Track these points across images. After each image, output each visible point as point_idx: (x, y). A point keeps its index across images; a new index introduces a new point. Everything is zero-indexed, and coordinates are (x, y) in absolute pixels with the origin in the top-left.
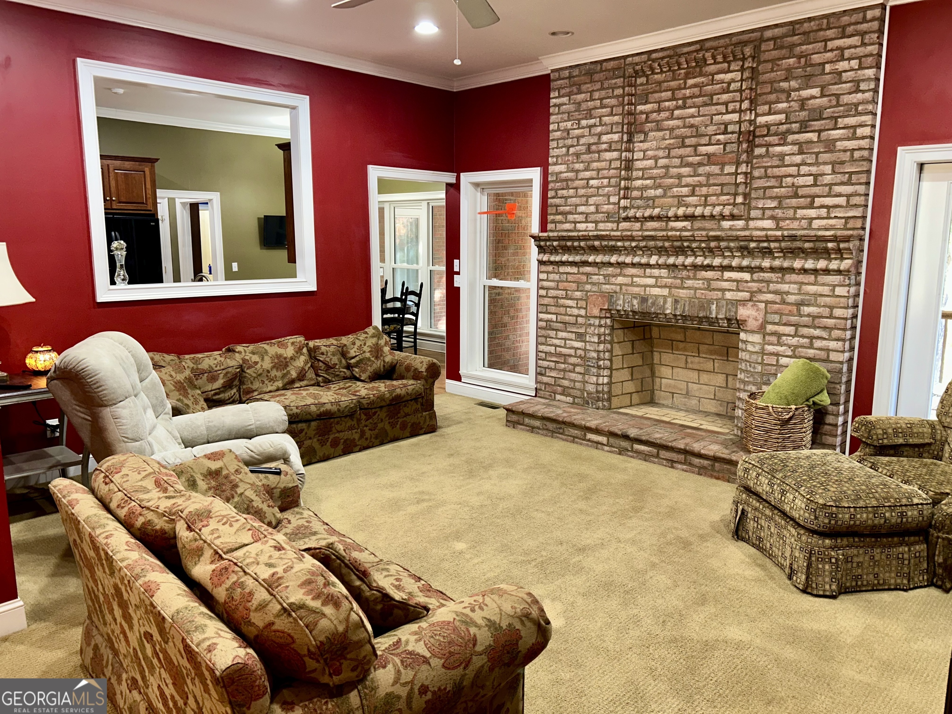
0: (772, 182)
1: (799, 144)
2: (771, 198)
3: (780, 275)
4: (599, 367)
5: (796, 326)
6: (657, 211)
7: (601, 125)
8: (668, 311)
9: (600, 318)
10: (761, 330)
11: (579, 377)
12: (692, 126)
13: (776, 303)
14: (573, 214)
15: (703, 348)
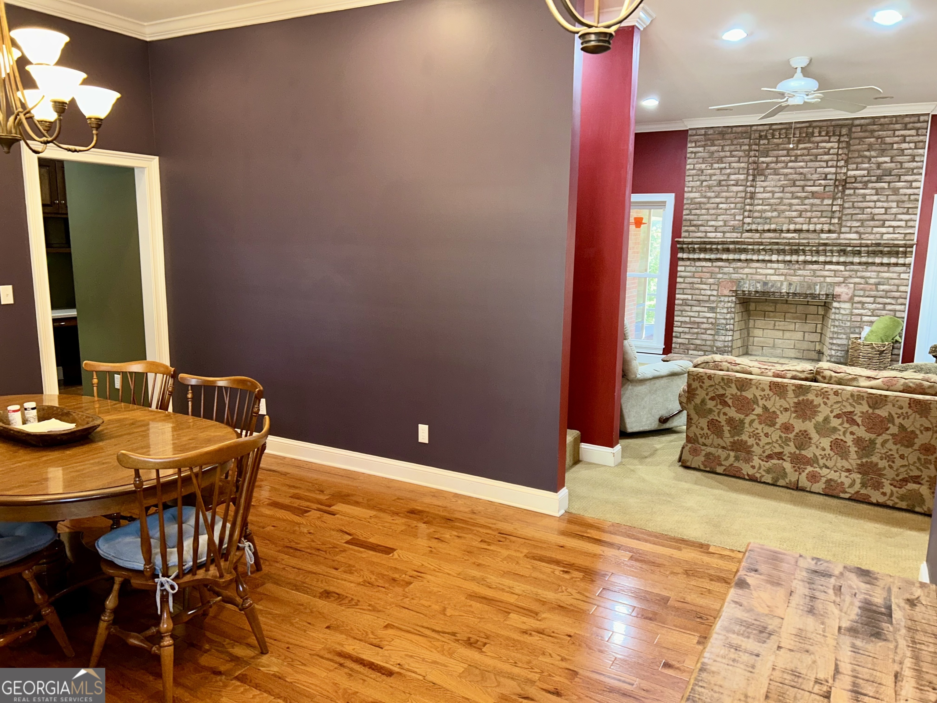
0: (857, 211)
1: (877, 189)
2: (856, 220)
3: (865, 267)
4: (727, 330)
5: (875, 297)
6: (773, 227)
7: (730, 168)
8: (784, 291)
9: (729, 296)
10: (851, 300)
11: (710, 337)
12: (801, 174)
13: (861, 284)
14: (704, 226)
15: (788, 315)
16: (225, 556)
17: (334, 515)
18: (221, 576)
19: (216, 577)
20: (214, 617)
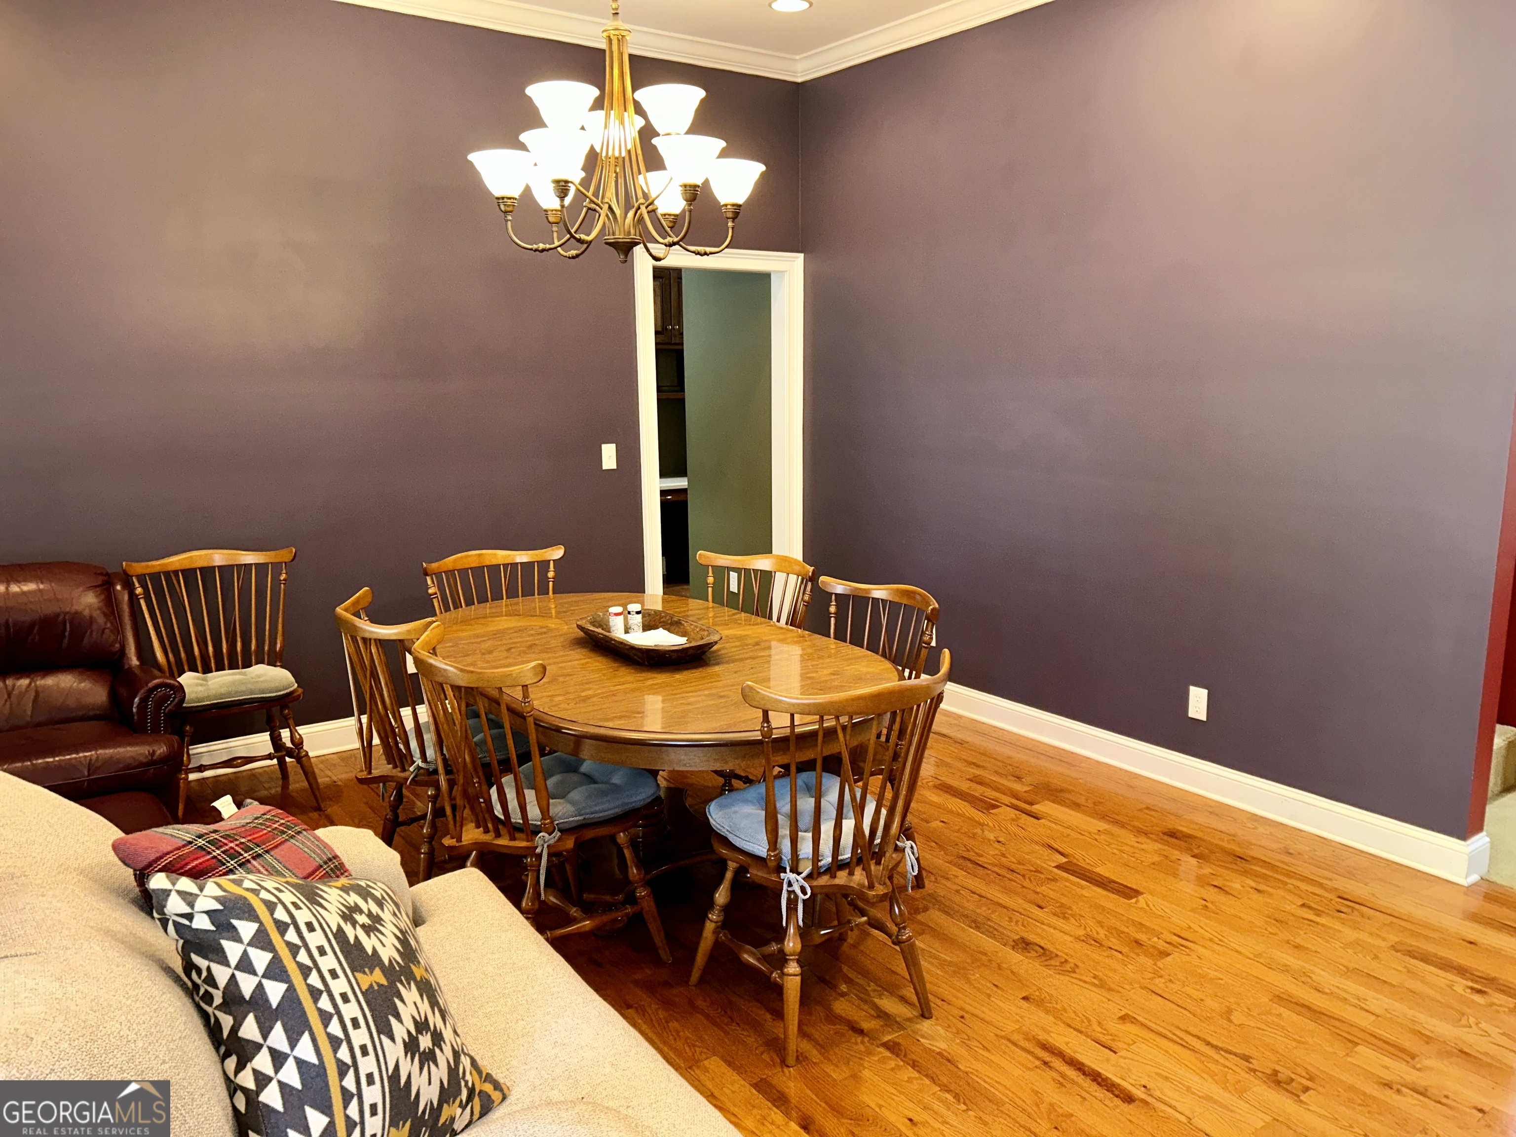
16: (878, 857)
17: (1038, 819)
18: (871, 887)
19: (863, 886)
20: (854, 946)
